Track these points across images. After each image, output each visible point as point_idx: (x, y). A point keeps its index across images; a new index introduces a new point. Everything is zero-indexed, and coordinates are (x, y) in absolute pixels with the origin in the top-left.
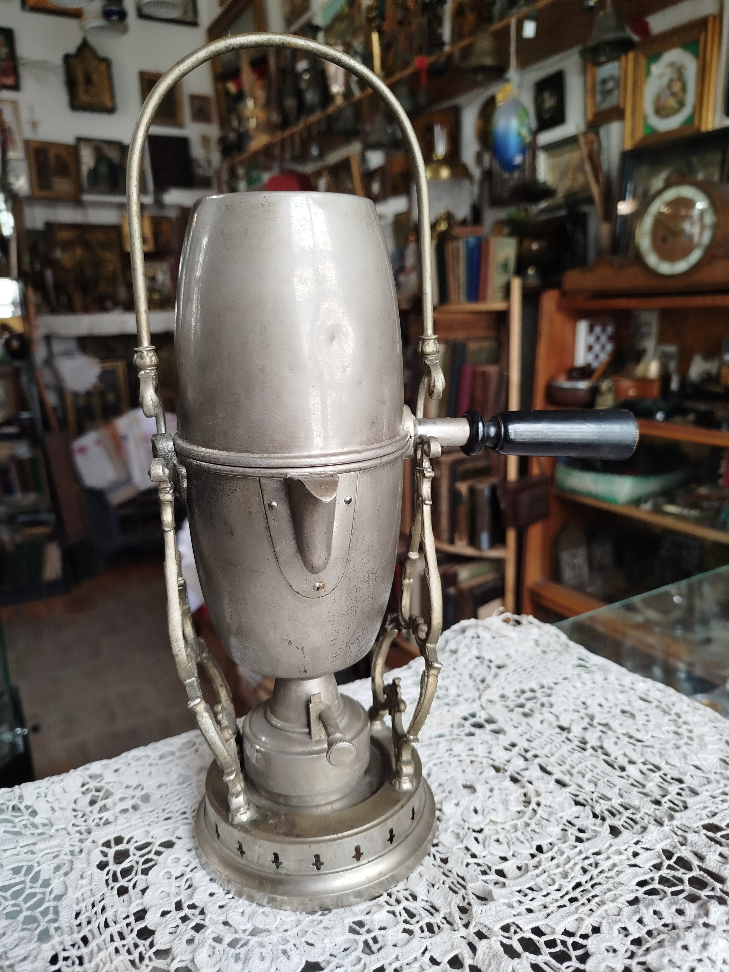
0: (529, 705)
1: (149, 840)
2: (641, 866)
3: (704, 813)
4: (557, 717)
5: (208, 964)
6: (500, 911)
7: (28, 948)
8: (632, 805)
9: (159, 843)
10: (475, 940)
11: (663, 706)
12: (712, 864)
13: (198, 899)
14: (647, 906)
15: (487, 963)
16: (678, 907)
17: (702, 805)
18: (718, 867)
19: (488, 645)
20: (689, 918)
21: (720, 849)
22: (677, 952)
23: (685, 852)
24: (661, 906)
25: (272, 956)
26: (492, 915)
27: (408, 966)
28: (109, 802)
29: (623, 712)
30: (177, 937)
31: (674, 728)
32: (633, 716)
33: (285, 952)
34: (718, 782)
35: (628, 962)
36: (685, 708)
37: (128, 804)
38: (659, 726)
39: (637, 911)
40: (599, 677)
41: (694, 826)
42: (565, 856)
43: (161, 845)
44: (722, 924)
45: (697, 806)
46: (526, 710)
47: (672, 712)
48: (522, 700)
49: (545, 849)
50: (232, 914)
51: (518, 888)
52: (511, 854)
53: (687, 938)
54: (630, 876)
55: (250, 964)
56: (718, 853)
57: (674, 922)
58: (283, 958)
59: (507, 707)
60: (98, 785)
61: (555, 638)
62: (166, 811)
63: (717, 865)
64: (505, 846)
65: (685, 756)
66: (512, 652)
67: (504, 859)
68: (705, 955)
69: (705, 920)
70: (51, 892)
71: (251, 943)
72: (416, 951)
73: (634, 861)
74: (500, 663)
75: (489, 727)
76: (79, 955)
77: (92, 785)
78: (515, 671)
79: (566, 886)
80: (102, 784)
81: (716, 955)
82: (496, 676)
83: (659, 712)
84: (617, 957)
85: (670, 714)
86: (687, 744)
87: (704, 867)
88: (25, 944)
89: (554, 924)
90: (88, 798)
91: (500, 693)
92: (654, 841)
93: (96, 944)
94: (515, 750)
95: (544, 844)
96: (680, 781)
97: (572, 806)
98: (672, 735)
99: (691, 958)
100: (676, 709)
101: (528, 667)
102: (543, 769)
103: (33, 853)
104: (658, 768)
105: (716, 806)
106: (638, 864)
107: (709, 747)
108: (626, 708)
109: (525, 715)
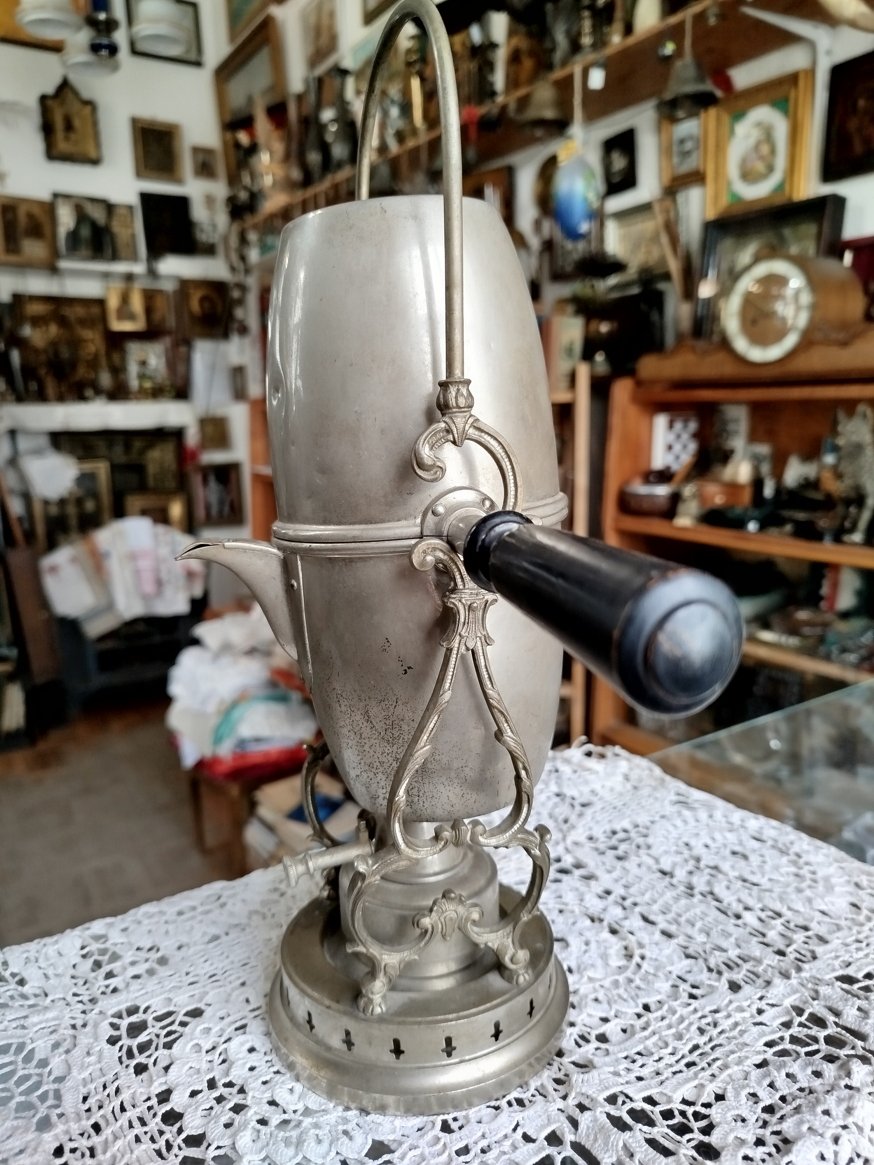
0: (623, 848)
1: (172, 1009)
2: (768, 1024)
3: (837, 963)
4: (657, 861)
5: (252, 1149)
6: (604, 1079)
7: (24, 1139)
8: (752, 955)
9: (184, 1011)
10: (576, 1113)
11: (780, 845)
12: (850, 1019)
13: (235, 1075)
14: (779, 1069)
15: (592, 1137)
16: (815, 1069)
17: (833, 954)
18: (858, 1023)
19: (569, 779)
20: (828, 1080)
21: (858, 1003)
22: (818, 1118)
23: (817, 1008)
24: (795, 1068)
25: (330, 1138)
26: (596, 1084)
27: (497, 1145)
28: (115, 966)
29: (734, 853)
30: (212, 1119)
31: (793, 869)
32: (745, 857)
33: (346, 1133)
34: (850, 929)
35: (761, 1131)
36: (805, 847)
37: (141, 969)
38: (776, 868)
39: (768, 1075)
40: (703, 815)
41: (827, 977)
42: (677, 1016)
43: (186, 1014)
44: (867, 1086)
45: (828, 956)
46: (620, 852)
47: (791, 851)
48: (614, 842)
49: (653, 1007)
50: (280, 1090)
51: (625, 1054)
52: (612, 1013)
53: (829, 1102)
54: (755, 1035)
55: (305, 1148)
56: (857, 1007)
57: (810, 1085)
58: (345, 1139)
59: (597, 849)
60: (103, 946)
61: (647, 772)
62: (191, 975)
63: (856, 1021)
64: (605, 1006)
65: (810, 900)
66: (597, 787)
67: (605, 1020)
68: (850, 1121)
69: (847, 1081)
70: (50, 1073)
71: (304, 1125)
72: (506, 1127)
73: (759, 1019)
74: (584, 800)
75: (577, 873)
76: (89, 1146)
77: (94, 947)
78: (603, 809)
79: (682, 1049)
80: (108, 945)
81: (863, 1120)
82: (581, 815)
83: (774, 852)
84: (747, 1126)
85: (788, 854)
86: (810, 887)
87: (841, 1023)
88: (21, 1134)
89: (670, 1091)
90: (90, 962)
91: (587, 833)
92: (781, 996)
93: (110, 1131)
94: (611, 898)
95: (651, 1000)
96: (806, 929)
97: (681, 960)
98: (792, 878)
99: (834, 1124)
100: (795, 848)
101: (619, 804)
102: (645, 919)
103: (23, 1027)
104: (779, 915)
105: (850, 954)
106: (764, 1022)
107: (837, 889)
108: (737, 849)
109: (619, 858)
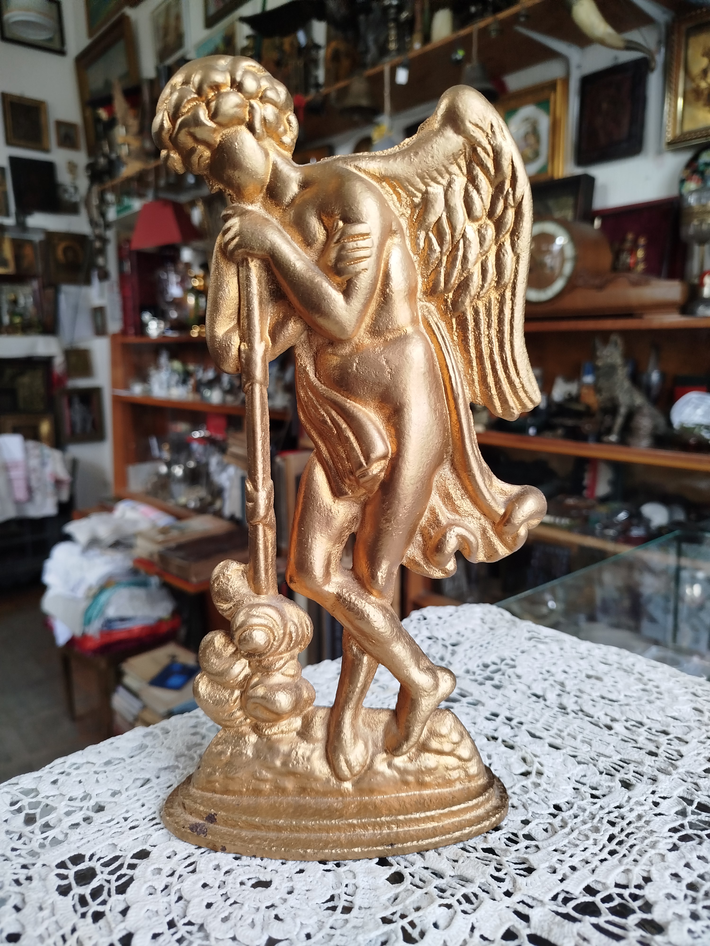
0: (497, 677)
1: (118, 853)
2: (666, 814)
3: (700, 759)
4: (529, 687)
8: (632, 758)
9: (131, 855)
10: (524, 910)
11: (624, 667)
14: (689, 852)
15: (546, 928)
17: (696, 752)
19: (437, 625)
23: (702, 798)
24: (703, 850)
26: (539, 886)
28: (51, 818)
29: (589, 677)
31: (641, 686)
32: (599, 679)
34: (699, 729)
35: (692, 907)
37: (78, 817)
38: (627, 686)
39: (682, 856)
40: (555, 648)
41: (698, 771)
42: (588, 813)
43: (135, 856)
45: (692, 753)
46: (496, 682)
47: (635, 671)
48: (487, 673)
49: (563, 808)
51: (554, 848)
52: (530, 815)
54: (659, 824)
59: (476, 681)
60: (34, 800)
61: (499, 616)
62: (129, 820)
64: (522, 810)
65: (662, 710)
66: (462, 629)
67: (526, 822)
73: (657, 810)
74: (453, 641)
75: (464, 700)
77: (25, 801)
78: (472, 647)
79: (601, 839)
80: (39, 798)
82: (453, 653)
83: (621, 673)
84: (679, 903)
85: (633, 674)
86: (658, 698)
90: (22, 817)
91: (464, 668)
92: (668, 790)
94: (499, 720)
95: (560, 801)
96: (666, 733)
97: (576, 767)
98: (642, 693)
101: (484, 643)
102: (533, 735)
104: (641, 724)
106: (662, 813)
108: (591, 673)
109: (497, 687)
